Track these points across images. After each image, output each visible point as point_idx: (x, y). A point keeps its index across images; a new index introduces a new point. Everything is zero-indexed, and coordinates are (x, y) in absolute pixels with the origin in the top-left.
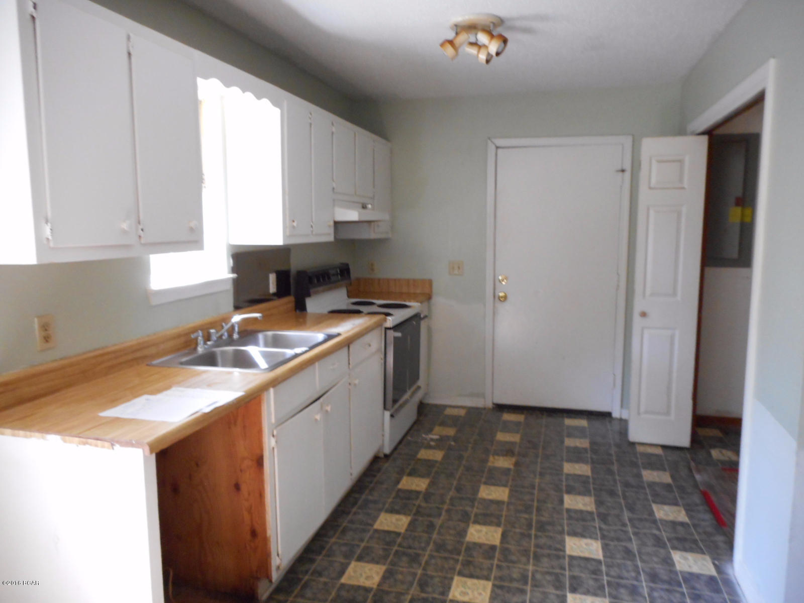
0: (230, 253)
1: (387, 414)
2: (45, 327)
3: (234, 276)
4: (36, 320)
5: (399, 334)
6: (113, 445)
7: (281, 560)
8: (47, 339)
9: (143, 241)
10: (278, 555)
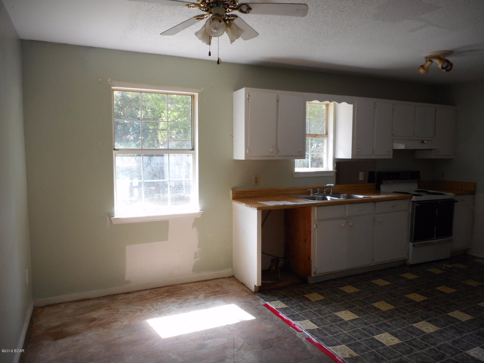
0: (335, 162)
1: (411, 244)
2: (256, 179)
3: (336, 170)
4: (254, 176)
5: (418, 205)
6: (252, 207)
7: (316, 270)
8: (256, 182)
9: (279, 155)
10: (315, 268)
